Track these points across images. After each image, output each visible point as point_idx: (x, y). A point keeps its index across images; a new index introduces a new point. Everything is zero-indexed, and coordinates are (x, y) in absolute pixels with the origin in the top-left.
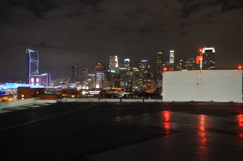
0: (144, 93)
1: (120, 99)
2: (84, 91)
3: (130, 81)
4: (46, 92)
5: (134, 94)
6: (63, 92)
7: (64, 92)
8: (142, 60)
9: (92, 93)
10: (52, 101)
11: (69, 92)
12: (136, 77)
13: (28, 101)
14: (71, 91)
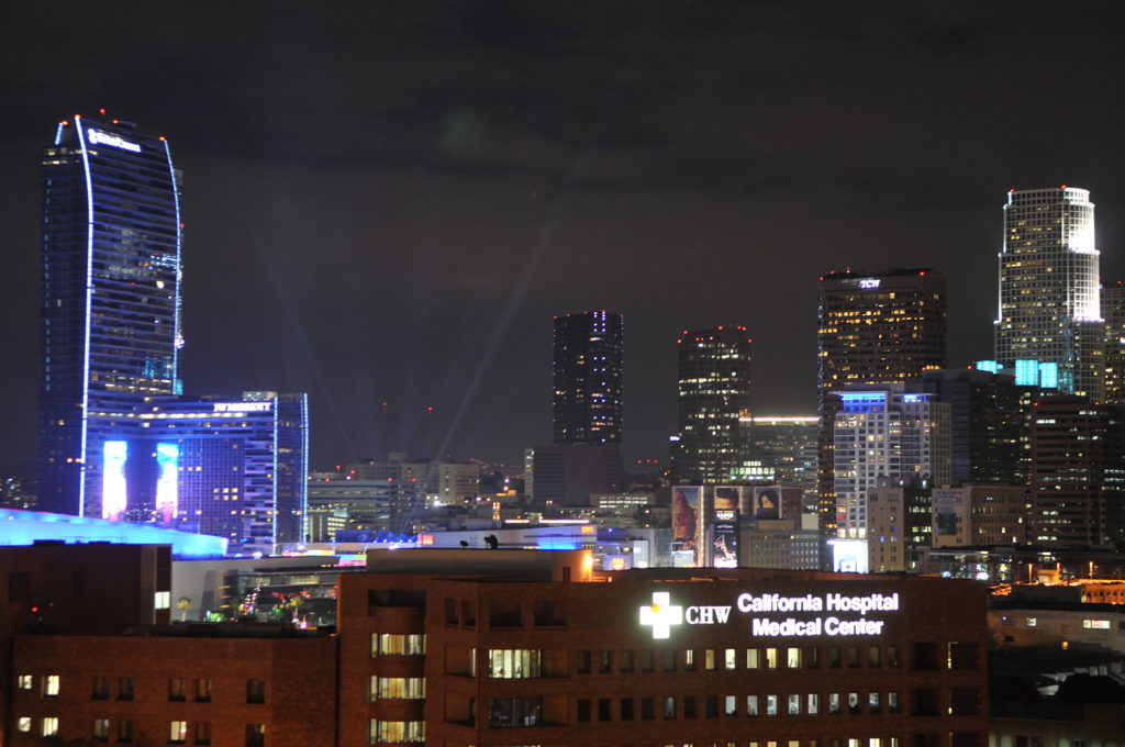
6: (374, 600)
14: (475, 586)
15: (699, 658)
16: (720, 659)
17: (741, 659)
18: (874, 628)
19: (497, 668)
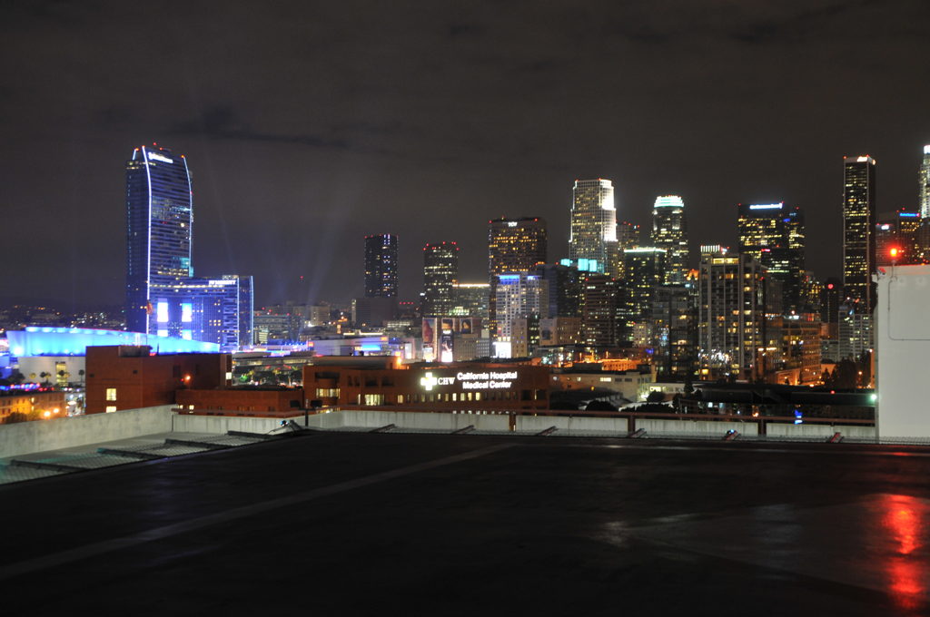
0: (767, 391)
1: (626, 421)
2: (429, 375)
3: (684, 317)
4: (229, 376)
5: (704, 396)
6: (317, 376)
7: (326, 376)
8: (755, 204)
9: (472, 381)
10: (264, 425)
11: (349, 377)
12: (721, 296)
13: (137, 420)
14: (359, 371)
15: (443, 397)
16: (451, 397)
17: (458, 397)
18: (508, 385)
19: (368, 402)
